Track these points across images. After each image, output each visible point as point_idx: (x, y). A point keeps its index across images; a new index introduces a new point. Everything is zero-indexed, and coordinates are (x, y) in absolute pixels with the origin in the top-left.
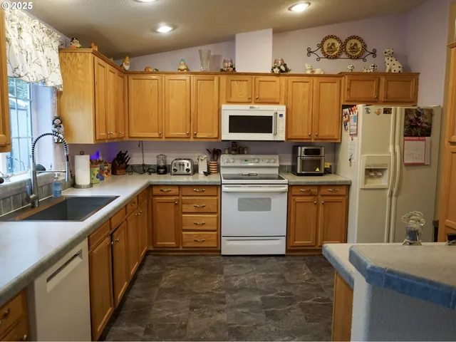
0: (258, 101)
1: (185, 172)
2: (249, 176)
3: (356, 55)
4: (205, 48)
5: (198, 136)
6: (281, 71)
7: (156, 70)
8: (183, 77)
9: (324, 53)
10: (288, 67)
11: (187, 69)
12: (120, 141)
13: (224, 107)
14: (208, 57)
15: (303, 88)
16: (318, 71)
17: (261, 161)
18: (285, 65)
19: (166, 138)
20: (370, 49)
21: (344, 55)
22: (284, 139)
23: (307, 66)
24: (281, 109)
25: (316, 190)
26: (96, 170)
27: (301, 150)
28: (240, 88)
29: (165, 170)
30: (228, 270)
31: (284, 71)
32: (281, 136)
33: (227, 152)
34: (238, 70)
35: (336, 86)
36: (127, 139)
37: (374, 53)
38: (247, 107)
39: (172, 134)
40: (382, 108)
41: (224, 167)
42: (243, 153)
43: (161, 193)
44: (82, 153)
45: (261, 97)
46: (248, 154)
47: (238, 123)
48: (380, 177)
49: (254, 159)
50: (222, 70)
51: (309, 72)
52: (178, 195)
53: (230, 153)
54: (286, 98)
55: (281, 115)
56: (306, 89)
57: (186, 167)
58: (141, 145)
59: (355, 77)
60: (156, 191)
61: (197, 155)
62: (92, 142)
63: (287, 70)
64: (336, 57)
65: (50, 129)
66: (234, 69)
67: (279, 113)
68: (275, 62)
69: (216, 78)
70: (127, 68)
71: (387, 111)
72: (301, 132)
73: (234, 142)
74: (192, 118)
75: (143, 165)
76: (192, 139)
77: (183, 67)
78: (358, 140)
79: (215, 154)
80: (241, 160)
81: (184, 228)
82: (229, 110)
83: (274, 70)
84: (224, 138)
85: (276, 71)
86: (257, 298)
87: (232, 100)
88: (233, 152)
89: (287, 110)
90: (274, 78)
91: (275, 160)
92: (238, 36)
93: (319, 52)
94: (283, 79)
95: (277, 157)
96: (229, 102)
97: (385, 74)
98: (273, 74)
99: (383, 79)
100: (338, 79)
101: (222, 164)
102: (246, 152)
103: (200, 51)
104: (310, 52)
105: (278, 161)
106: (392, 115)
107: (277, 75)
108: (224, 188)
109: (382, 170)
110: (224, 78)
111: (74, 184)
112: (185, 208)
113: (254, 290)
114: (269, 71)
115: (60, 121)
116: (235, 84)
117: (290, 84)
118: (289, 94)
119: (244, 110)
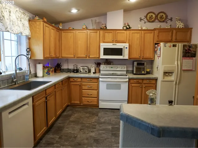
0: (116, 41)
1: (85, 72)
2: (113, 74)
3: (163, 20)
4: (94, 19)
5: (90, 57)
6: (127, 28)
7: (73, 28)
8: (84, 31)
9: (147, 19)
10: (130, 26)
11: (86, 28)
12: (57, 58)
13: (101, 44)
14: (95, 23)
15: (137, 36)
16: (144, 28)
17: (118, 68)
18: (129, 26)
19: (77, 57)
20: (169, 17)
21: (157, 21)
22: (128, 58)
23: (139, 26)
24: (127, 45)
25: (141, 81)
26: (46, 70)
27: (135, 63)
28: (109, 36)
29: (77, 71)
30: (100, 115)
31: (128, 28)
32: (126, 57)
33: (103, 64)
34: (108, 28)
35: (152, 34)
36: (60, 58)
37: (171, 19)
38: (111, 44)
39: (79, 56)
40: (172, 44)
41: (101, 70)
42: (110, 64)
43: (74, 81)
44: (39, 63)
45: (118, 40)
46: (113, 65)
47: (107, 51)
48: (171, 76)
49: (115, 67)
50: (101, 28)
51: (140, 29)
52: (81, 82)
53: (104, 64)
54: (129, 40)
55: (126, 48)
56: (138, 36)
57: (85, 70)
58: (67, 60)
59: (161, 30)
60: (71, 80)
61: (91, 65)
62: (43, 59)
63: (130, 28)
64: (153, 22)
65: (25, 53)
66: (106, 28)
67: (126, 47)
68: (125, 24)
69: (98, 32)
70: (61, 28)
71: (174, 46)
72: (136, 55)
73: (107, 59)
74: (88, 49)
75: (68, 69)
76: (88, 58)
77: (84, 27)
78: (161, 58)
79: (98, 64)
80: (110, 67)
81: (83, 96)
82: (104, 46)
83: (124, 28)
84: (101, 57)
85: (125, 28)
86: (110, 127)
87: (105, 41)
88: (106, 64)
89: (129, 46)
90: (124, 31)
91: (124, 67)
92: (108, 13)
93: (145, 20)
94: (128, 32)
95: (125, 66)
96: (104, 42)
97: (175, 29)
98: (123, 30)
99: (174, 31)
100: (153, 32)
101: (101, 69)
102: (112, 64)
103: (92, 20)
104: (141, 20)
105: (126, 68)
106: (177, 48)
108: (100, 79)
109: (172, 73)
110: (102, 32)
111: (36, 76)
112: (84, 87)
113: (110, 124)
114: (122, 28)
115: (29, 50)
116: (107, 34)
117: (131, 34)
118: (131, 38)
119: (110, 46)
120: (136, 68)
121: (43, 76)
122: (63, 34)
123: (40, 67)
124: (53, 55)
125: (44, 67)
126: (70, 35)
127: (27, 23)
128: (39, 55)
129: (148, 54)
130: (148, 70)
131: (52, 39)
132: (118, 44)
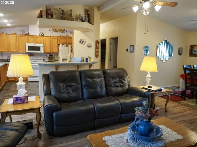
3: (62, 31)
7: (6, 33)
8: (14, 36)
9: (54, 31)
11: (15, 33)
13: (27, 44)
14: (22, 30)
15: (48, 40)
16: (52, 36)
17: (38, 58)
19: (10, 52)
20: (66, 30)
21: (59, 31)
22: (43, 52)
23: (49, 34)
24: (42, 45)
27: (48, 55)
28: (31, 39)
31: (43, 35)
32: (42, 52)
34: (30, 35)
37: (67, 31)
38: (33, 44)
39: (12, 51)
40: (65, 45)
45: (37, 42)
47: (31, 48)
48: (66, 61)
49: (36, 58)
50: (26, 34)
51: (50, 36)
58: (2, 54)
59: (61, 37)
63: (44, 35)
64: (57, 32)
68: (41, 33)
69: (24, 36)
71: (66, 46)
72: (48, 50)
73: (30, 53)
74: (17, 46)
75: (3, 59)
76: (18, 52)
77: (14, 33)
78: (61, 52)
80: (33, 58)
84: (27, 52)
85: (41, 35)
86: (36, 86)
87: (29, 42)
88: (30, 56)
89: (44, 45)
90: (40, 37)
91: (42, 58)
92: (29, 26)
93: (52, 30)
94: (43, 37)
97: (68, 37)
98: (40, 36)
99: (68, 38)
100: (57, 38)
102: (34, 56)
103: (19, 29)
104: (50, 30)
106: (68, 47)
107: (41, 36)
109: (66, 59)
110: (26, 36)
114: (39, 35)
116: (30, 38)
117: (44, 39)
118: (44, 41)
119: (32, 45)
120: (49, 58)
129: (55, 50)
130: (56, 59)
132: (37, 44)
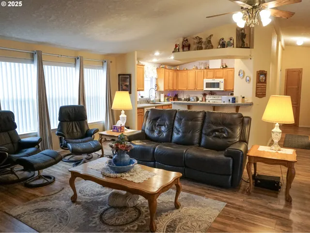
1: (194, 100)
4: (201, 61)
6: (224, 67)
7: (186, 69)
10: (227, 65)
12: (174, 91)
18: (225, 65)
19: (188, 90)
24: (222, 80)
26: (166, 98)
27: (230, 94)
28: (211, 74)
29: (189, 100)
32: (222, 89)
33: (208, 94)
34: (210, 68)
36: (177, 90)
39: (190, 88)
44: (162, 93)
45: (217, 76)
46: (215, 95)
47: (209, 85)
49: (217, 97)
50: (205, 68)
54: (225, 76)
55: (222, 82)
58: (183, 92)
61: (199, 95)
62: (164, 91)
63: (226, 67)
65: (154, 87)
68: (222, 64)
69: (203, 71)
70: (178, 69)
73: (211, 91)
76: (196, 90)
77: (194, 68)
79: (205, 95)
82: (206, 81)
84: (204, 89)
85: (222, 67)
88: (210, 94)
89: (225, 80)
90: (222, 70)
94: (225, 70)
96: (207, 78)
101: (207, 98)
103: (199, 62)
110: (205, 71)
111: (160, 101)
114: (220, 68)
115: (157, 85)
116: (209, 72)
117: (227, 71)
119: (210, 81)
121: (164, 101)
122: (180, 73)
123: (162, 95)
124: (171, 88)
125: (165, 96)
126: (184, 74)
127: (155, 71)
128: (162, 89)
131: (171, 78)
132: (216, 79)
